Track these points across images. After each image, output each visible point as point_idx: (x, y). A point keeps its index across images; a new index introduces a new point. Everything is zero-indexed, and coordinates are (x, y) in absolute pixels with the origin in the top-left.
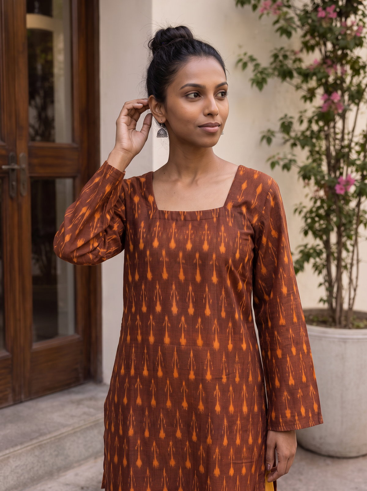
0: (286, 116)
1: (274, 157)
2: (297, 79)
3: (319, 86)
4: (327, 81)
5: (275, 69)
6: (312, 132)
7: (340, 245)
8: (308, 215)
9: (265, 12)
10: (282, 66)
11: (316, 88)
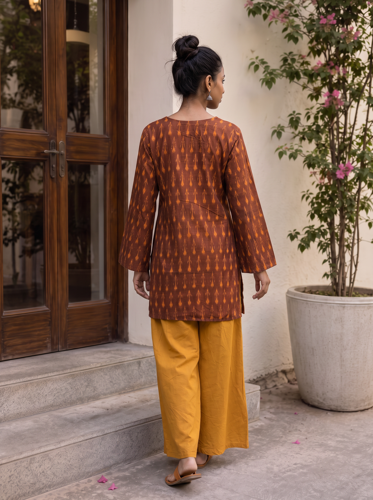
0: (294, 112)
1: (281, 147)
2: (304, 80)
3: (324, 85)
4: (331, 81)
5: (284, 71)
6: (318, 126)
7: (343, 226)
8: (314, 200)
9: (274, 20)
10: (290, 68)
11: (321, 88)
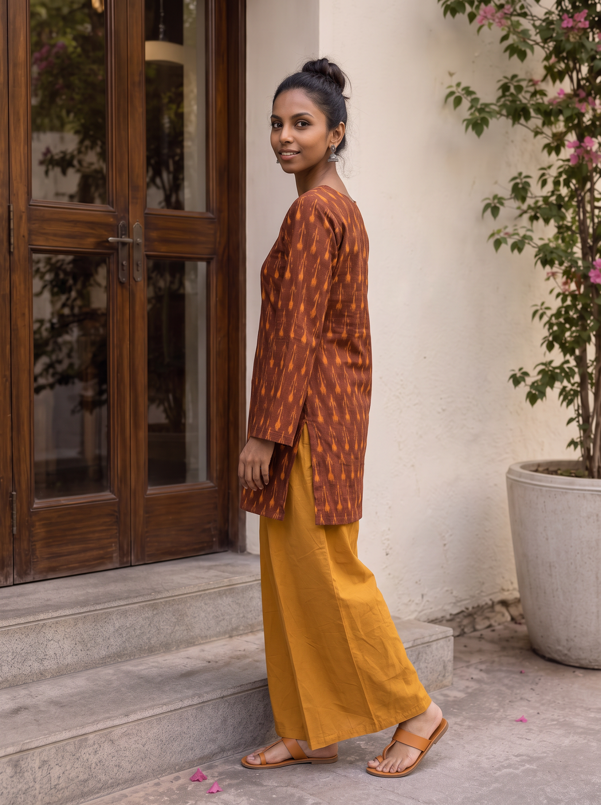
0: (520, 174)
1: (499, 231)
2: (536, 121)
3: (569, 130)
4: (580, 122)
5: (504, 106)
6: (560, 197)
8: (554, 320)
9: (485, 22)
10: (513, 101)
11: (565, 133)
